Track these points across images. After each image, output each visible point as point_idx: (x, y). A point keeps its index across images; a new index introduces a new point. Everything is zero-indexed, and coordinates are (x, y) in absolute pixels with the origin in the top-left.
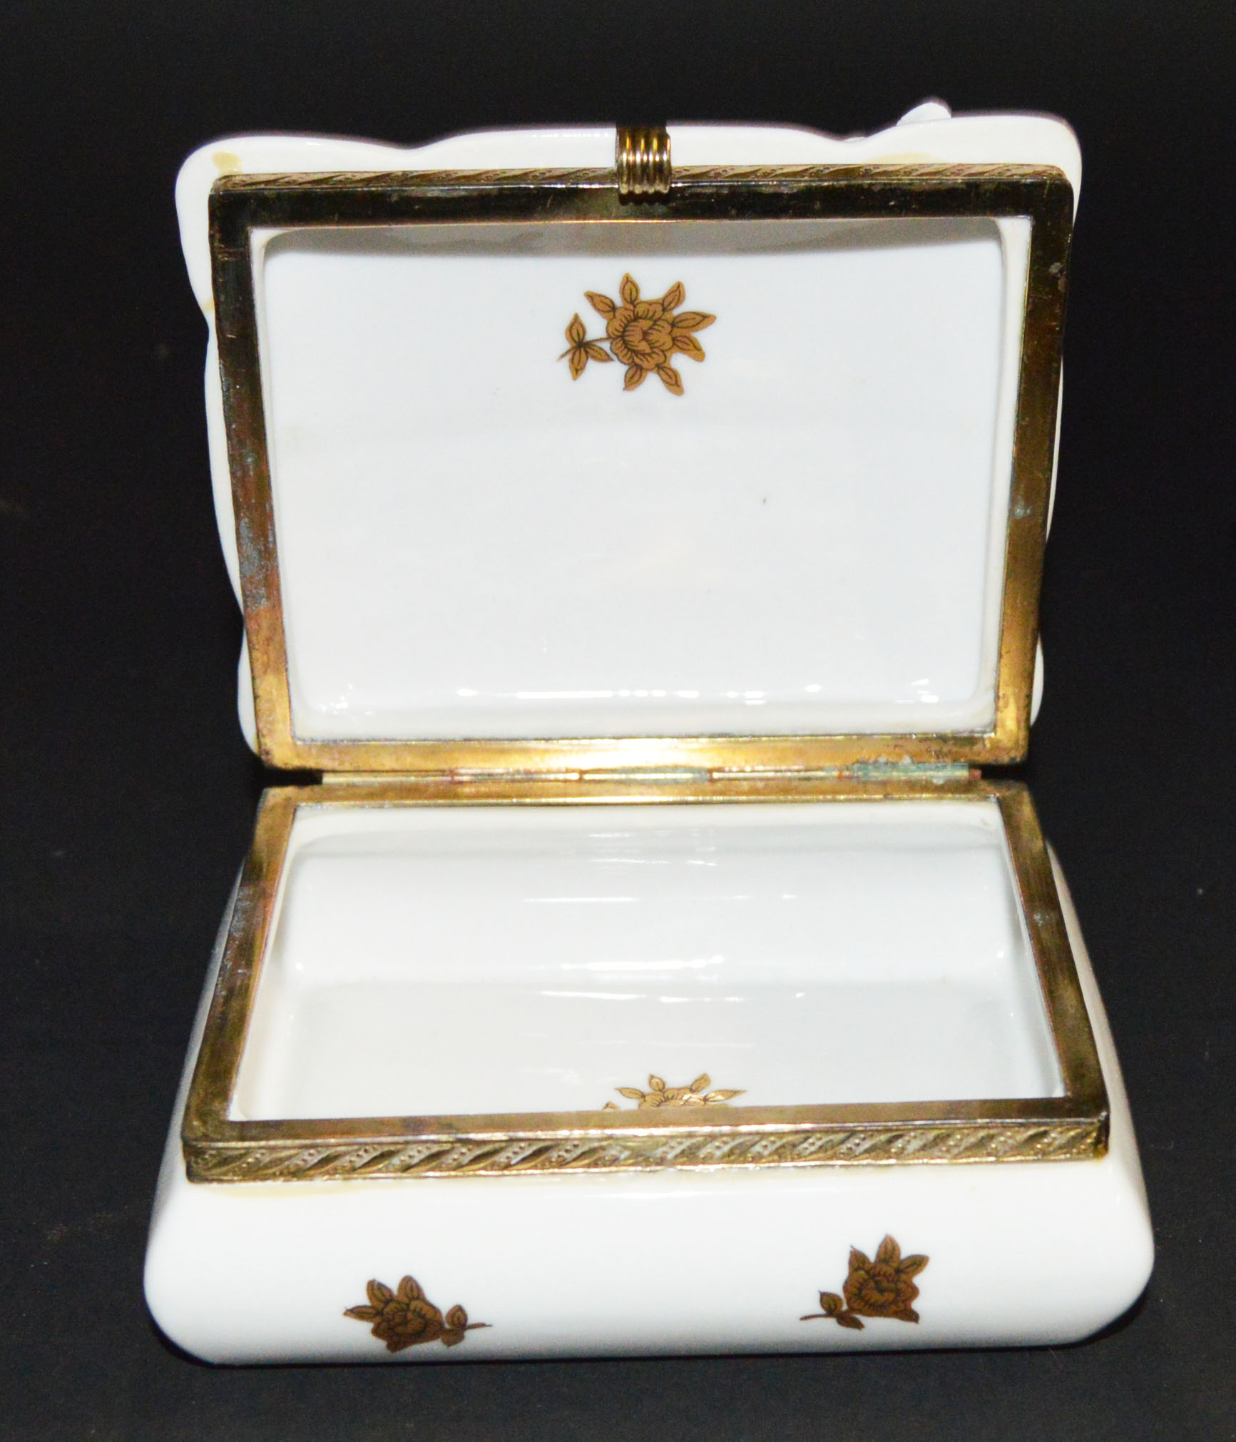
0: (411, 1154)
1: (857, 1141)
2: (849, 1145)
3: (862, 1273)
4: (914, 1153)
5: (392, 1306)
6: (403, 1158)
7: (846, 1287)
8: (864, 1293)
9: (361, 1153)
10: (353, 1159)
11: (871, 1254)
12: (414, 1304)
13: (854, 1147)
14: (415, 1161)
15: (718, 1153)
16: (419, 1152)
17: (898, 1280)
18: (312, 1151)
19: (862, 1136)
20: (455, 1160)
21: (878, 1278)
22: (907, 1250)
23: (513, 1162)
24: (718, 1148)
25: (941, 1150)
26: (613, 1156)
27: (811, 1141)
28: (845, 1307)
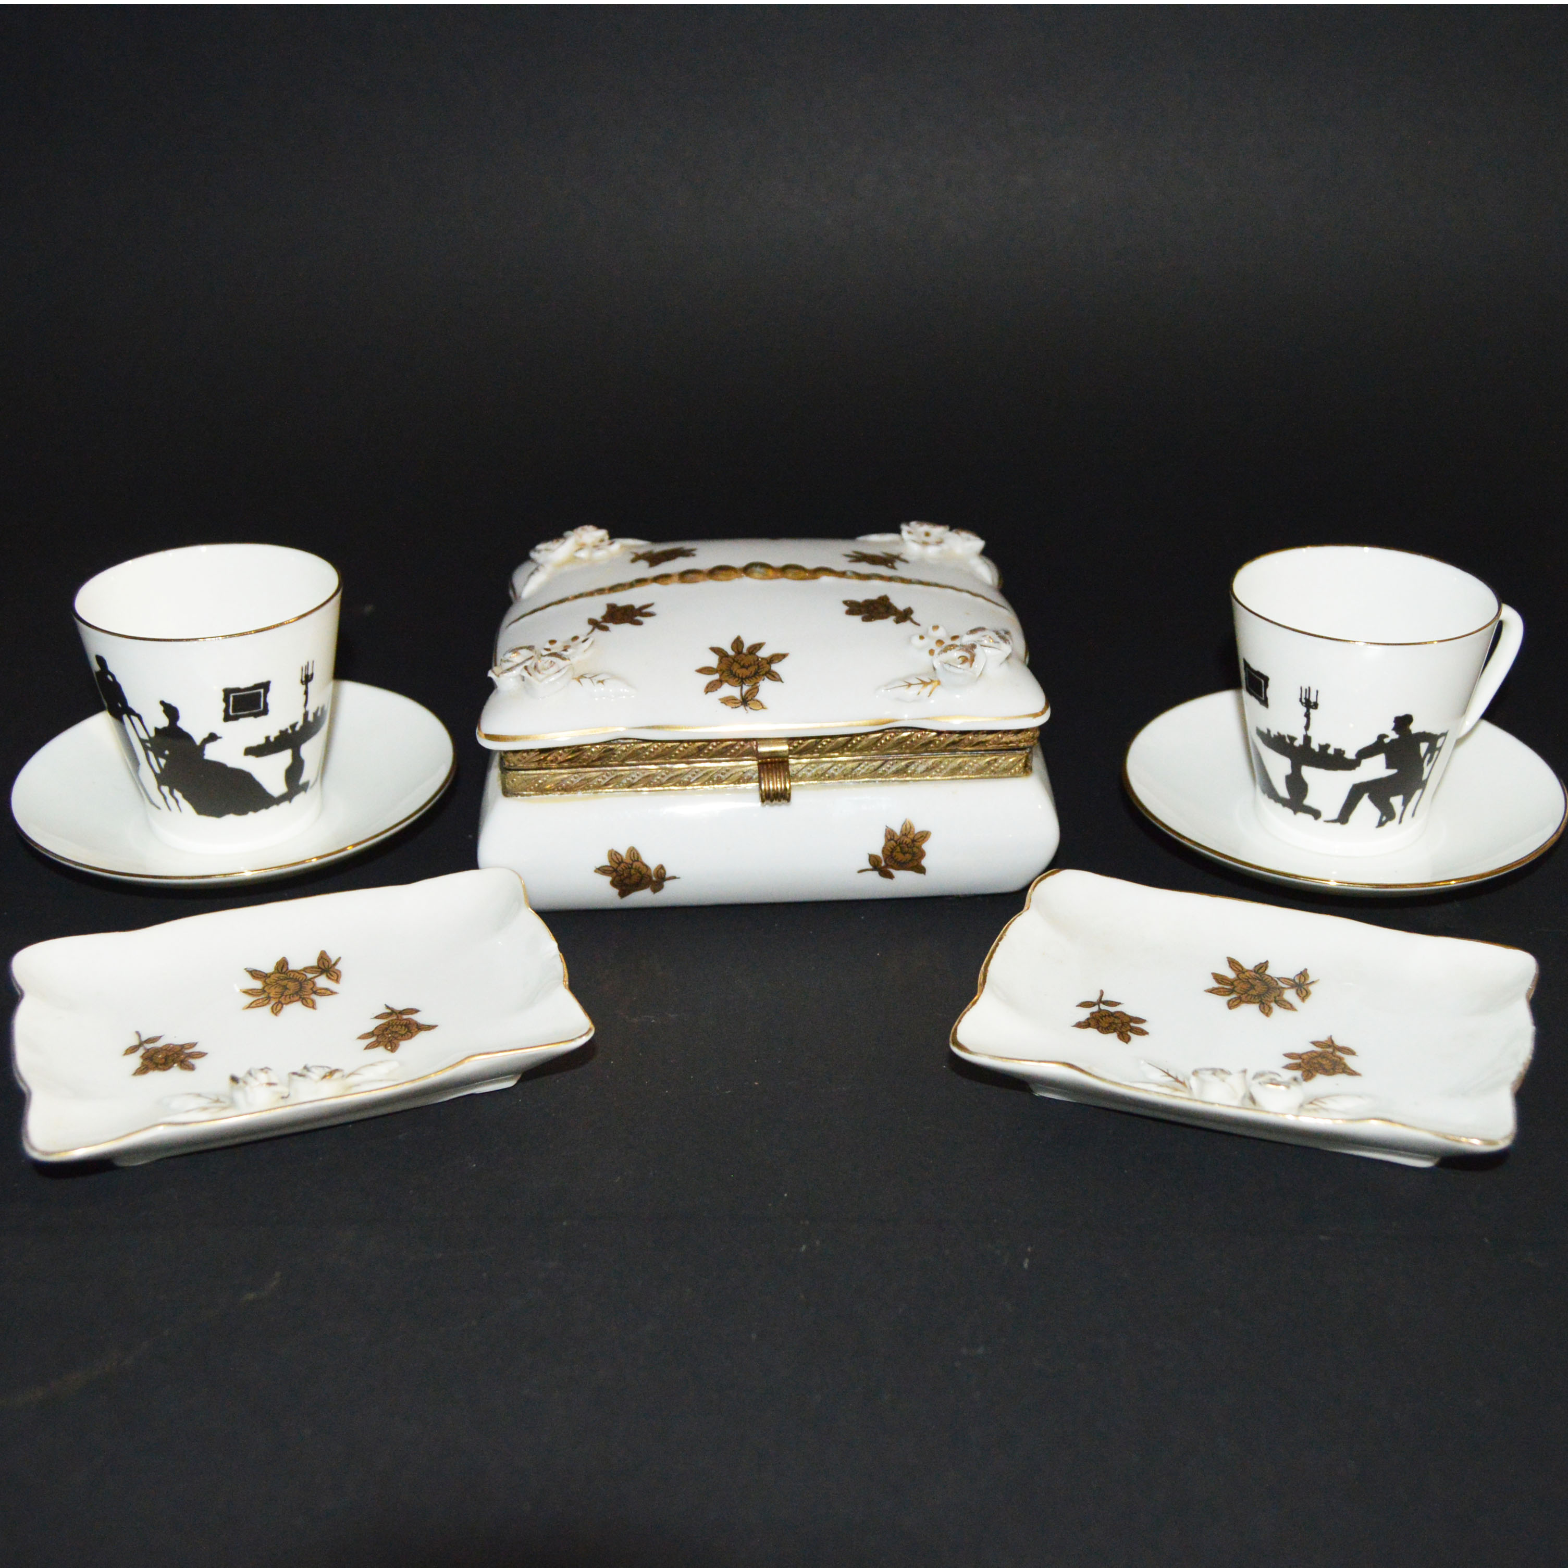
0: (633, 776)
1: (888, 766)
2: (884, 769)
3: (892, 842)
4: (921, 773)
5: (622, 865)
6: (628, 779)
7: (884, 850)
8: (894, 854)
9: (604, 776)
10: (599, 780)
11: (897, 830)
12: (635, 864)
13: (886, 770)
14: (635, 781)
15: (809, 774)
16: (638, 775)
17: (914, 846)
18: (576, 775)
19: (891, 763)
20: (658, 780)
21: (901, 845)
22: (918, 828)
23: (691, 781)
24: (809, 771)
25: (936, 771)
26: (748, 776)
27: (862, 766)
28: (883, 864)
